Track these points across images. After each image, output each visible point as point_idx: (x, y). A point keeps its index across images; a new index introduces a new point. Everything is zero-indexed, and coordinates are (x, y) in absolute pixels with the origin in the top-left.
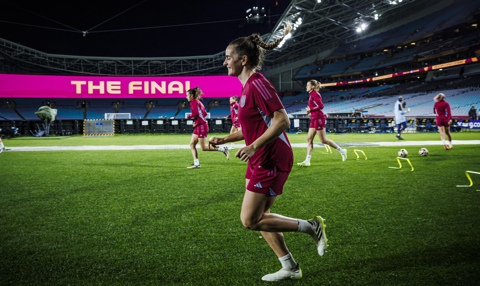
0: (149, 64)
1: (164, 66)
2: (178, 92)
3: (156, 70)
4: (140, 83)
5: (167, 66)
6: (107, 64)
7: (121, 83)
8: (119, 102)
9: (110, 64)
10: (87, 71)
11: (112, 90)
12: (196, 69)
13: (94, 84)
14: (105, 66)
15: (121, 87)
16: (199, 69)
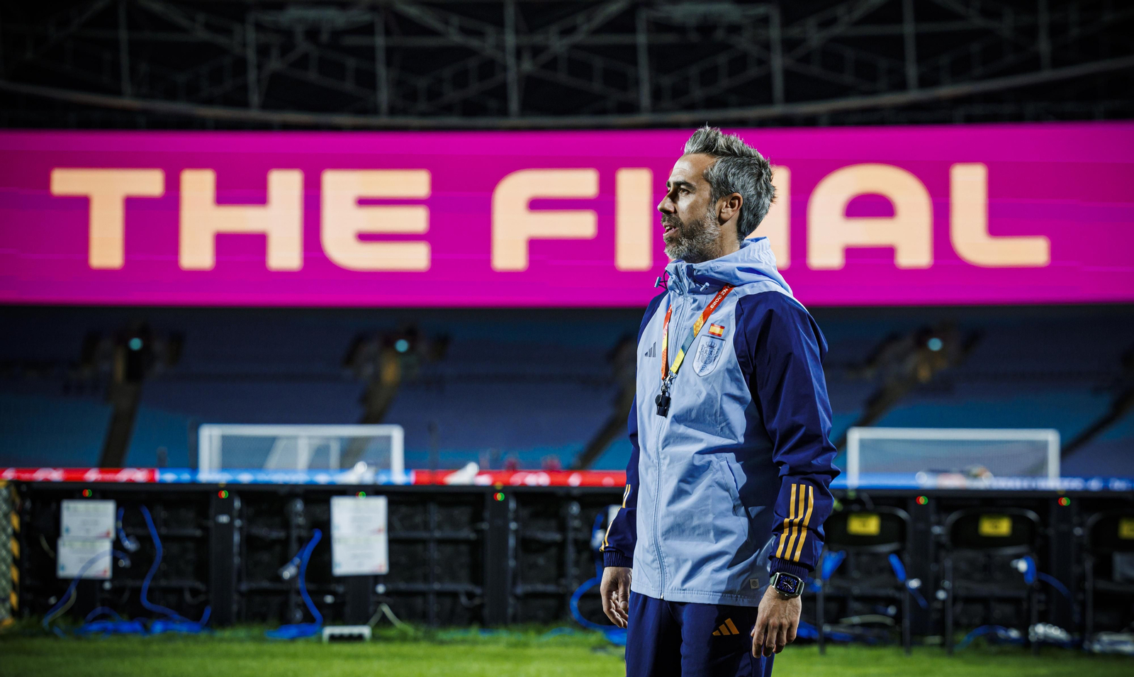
0: (641, 24)
1: (767, 46)
2: (888, 253)
3: (709, 77)
4: (583, 182)
5: (789, 45)
6: (313, 33)
7: (435, 184)
8: (411, 335)
9: (337, 34)
10: (171, 95)
11: (366, 237)
12: (1033, 64)
13: (225, 196)
14: (303, 46)
15: (433, 220)
16: (1057, 63)
